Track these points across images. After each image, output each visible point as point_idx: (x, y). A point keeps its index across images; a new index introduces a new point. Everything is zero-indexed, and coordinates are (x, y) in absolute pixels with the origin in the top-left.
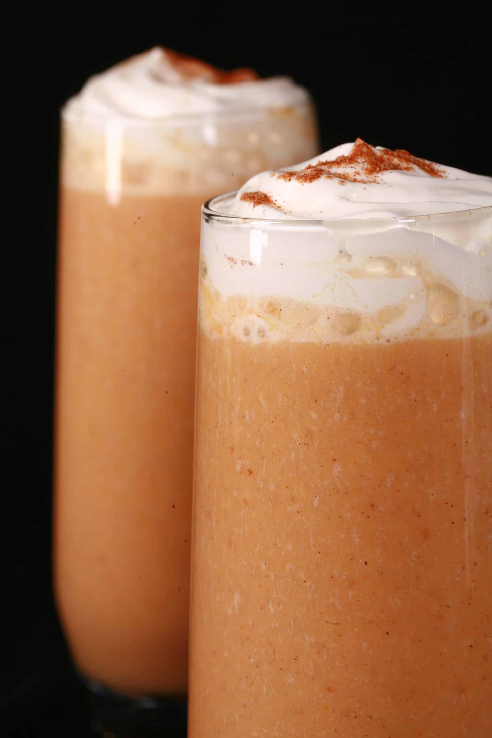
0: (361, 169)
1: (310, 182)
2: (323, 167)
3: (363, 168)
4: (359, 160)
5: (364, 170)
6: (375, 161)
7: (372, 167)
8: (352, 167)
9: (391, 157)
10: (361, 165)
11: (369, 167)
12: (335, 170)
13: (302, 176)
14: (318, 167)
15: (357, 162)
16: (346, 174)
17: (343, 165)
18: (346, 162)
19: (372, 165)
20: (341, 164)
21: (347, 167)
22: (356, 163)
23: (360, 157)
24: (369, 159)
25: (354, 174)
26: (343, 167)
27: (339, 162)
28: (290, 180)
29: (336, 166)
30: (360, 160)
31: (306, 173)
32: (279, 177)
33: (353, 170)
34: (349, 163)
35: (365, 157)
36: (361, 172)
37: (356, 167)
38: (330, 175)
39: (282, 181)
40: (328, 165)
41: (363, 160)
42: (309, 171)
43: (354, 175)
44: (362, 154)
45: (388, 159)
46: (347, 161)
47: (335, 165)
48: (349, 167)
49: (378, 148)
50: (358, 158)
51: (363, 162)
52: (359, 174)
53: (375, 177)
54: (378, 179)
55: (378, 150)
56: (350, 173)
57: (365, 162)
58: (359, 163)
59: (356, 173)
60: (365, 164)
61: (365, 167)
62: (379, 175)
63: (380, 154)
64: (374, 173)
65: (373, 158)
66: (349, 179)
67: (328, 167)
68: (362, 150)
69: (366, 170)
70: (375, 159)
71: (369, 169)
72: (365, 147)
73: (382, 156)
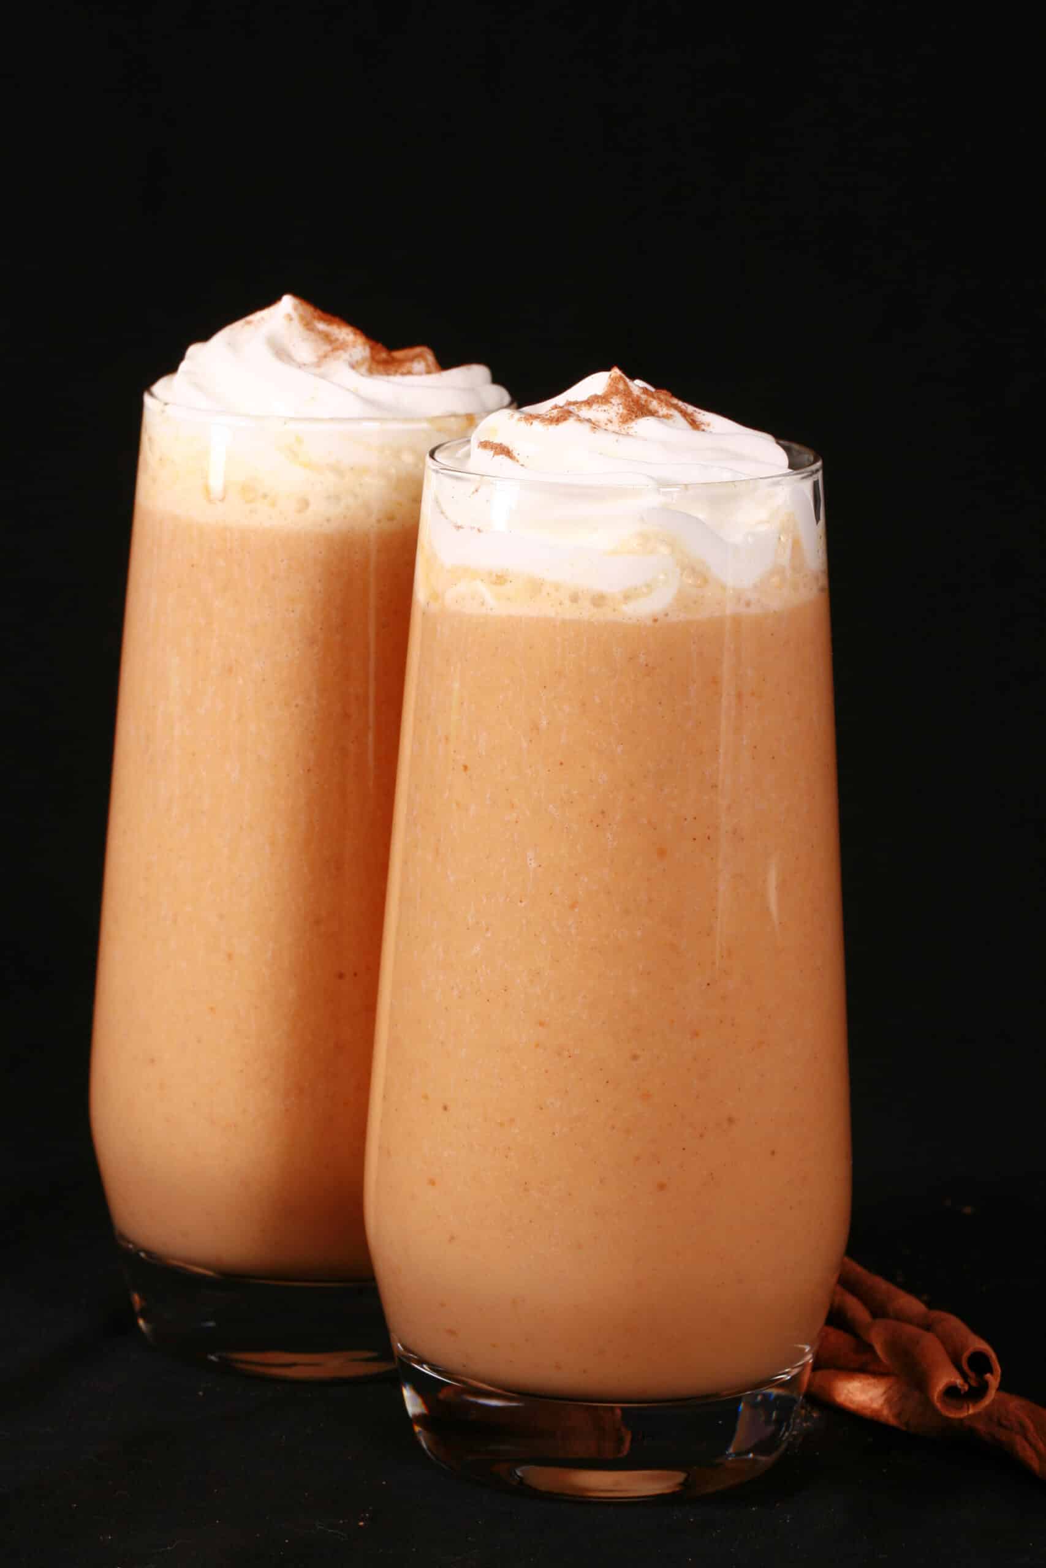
0: (615, 414)
1: (557, 425)
2: (571, 408)
3: (617, 413)
4: (613, 401)
5: (618, 415)
6: (631, 404)
7: (627, 413)
8: (605, 411)
9: (651, 399)
10: (615, 408)
11: (624, 412)
12: (585, 412)
13: (548, 419)
14: (566, 408)
15: (611, 403)
16: (598, 419)
17: (595, 407)
18: (598, 402)
19: (627, 410)
20: (592, 405)
21: (600, 409)
22: (609, 404)
23: (615, 397)
24: (626, 400)
25: (606, 420)
26: (595, 410)
27: (589, 403)
28: (532, 424)
29: (587, 407)
30: (616, 400)
31: (552, 415)
32: (519, 420)
33: (606, 415)
34: (602, 403)
35: (620, 396)
36: (614, 419)
37: (609, 411)
38: (579, 419)
39: (523, 424)
40: (578, 405)
42: (555, 412)
43: (607, 423)
44: (617, 392)
45: (646, 401)
46: (600, 401)
47: (584, 407)
48: (601, 411)
49: (639, 383)
50: (612, 398)
51: (618, 404)
52: (612, 422)
53: (628, 428)
54: (631, 431)
55: (638, 385)
56: (602, 419)
57: (621, 404)
58: (613, 405)
60: (621, 406)
61: (620, 411)
62: (633, 424)
63: (638, 393)
64: (629, 422)
65: (630, 399)
66: (600, 425)
67: (578, 408)
68: (618, 386)
69: (621, 417)
70: (632, 401)
71: (624, 415)
72: (621, 382)
73: (639, 397)
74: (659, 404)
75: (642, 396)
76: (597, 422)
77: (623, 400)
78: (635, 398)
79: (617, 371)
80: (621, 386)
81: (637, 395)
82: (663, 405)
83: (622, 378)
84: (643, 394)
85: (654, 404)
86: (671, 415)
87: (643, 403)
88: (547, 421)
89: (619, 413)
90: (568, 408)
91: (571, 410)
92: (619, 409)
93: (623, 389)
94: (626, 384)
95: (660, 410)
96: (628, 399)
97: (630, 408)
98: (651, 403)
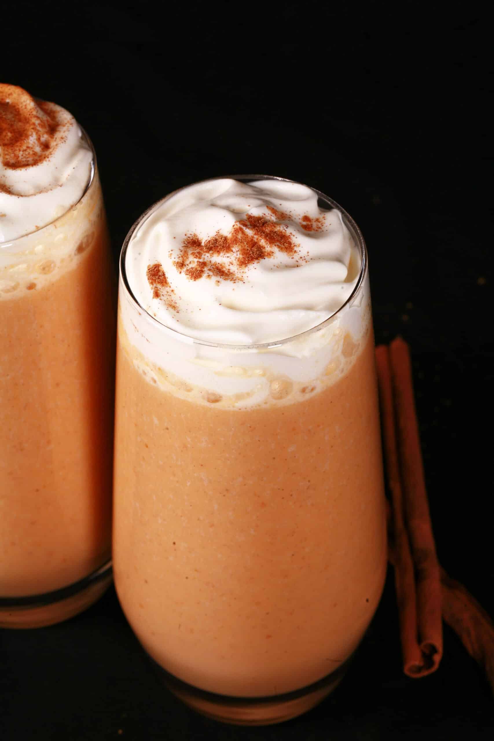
0: (234, 258)
1: (195, 280)
3: (236, 258)
4: (234, 249)
5: (237, 260)
6: (246, 246)
7: (243, 257)
8: (228, 257)
9: (260, 238)
10: (235, 254)
11: (241, 256)
15: (232, 251)
16: (223, 263)
19: (243, 255)
20: (220, 253)
21: (225, 256)
23: (235, 246)
24: (242, 247)
25: (229, 264)
26: (221, 256)
28: (181, 271)
33: (229, 260)
35: (239, 245)
36: (235, 262)
37: (231, 257)
41: (237, 249)
46: (225, 251)
47: (216, 253)
48: (226, 257)
52: (232, 264)
56: (226, 263)
57: (238, 251)
59: (231, 263)
60: (238, 253)
61: (238, 257)
62: (246, 270)
63: (252, 235)
64: (244, 266)
65: (245, 243)
66: (224, 269)
67: (211, 255)
68: (237, 236)
69: (238, 260)
70: (247, 244)
71: (241, 259)
72: (240, 232)
73: (253, 237)
74: (265, 242)
75: (255, 236)
76: (223, 265)
77: (240, 247)
78: (249, 239)
79: (238, 223)
80: (240, 236)
81: (251, 236)
82: (268, 243)
83: (241, 229)
84: (255, 234)
85: (263, 242)
86: (273, 252)
87: (256, 240)
88: (189, 273)
89: (237, 258)
90: (204, 258)
91: (205, 260)
92: (237, 255)
93: (241, 237)
94: (243, 233)
95: (266, 246)
96: (244, 244)
97: (244, 252)
98: (260, 241)
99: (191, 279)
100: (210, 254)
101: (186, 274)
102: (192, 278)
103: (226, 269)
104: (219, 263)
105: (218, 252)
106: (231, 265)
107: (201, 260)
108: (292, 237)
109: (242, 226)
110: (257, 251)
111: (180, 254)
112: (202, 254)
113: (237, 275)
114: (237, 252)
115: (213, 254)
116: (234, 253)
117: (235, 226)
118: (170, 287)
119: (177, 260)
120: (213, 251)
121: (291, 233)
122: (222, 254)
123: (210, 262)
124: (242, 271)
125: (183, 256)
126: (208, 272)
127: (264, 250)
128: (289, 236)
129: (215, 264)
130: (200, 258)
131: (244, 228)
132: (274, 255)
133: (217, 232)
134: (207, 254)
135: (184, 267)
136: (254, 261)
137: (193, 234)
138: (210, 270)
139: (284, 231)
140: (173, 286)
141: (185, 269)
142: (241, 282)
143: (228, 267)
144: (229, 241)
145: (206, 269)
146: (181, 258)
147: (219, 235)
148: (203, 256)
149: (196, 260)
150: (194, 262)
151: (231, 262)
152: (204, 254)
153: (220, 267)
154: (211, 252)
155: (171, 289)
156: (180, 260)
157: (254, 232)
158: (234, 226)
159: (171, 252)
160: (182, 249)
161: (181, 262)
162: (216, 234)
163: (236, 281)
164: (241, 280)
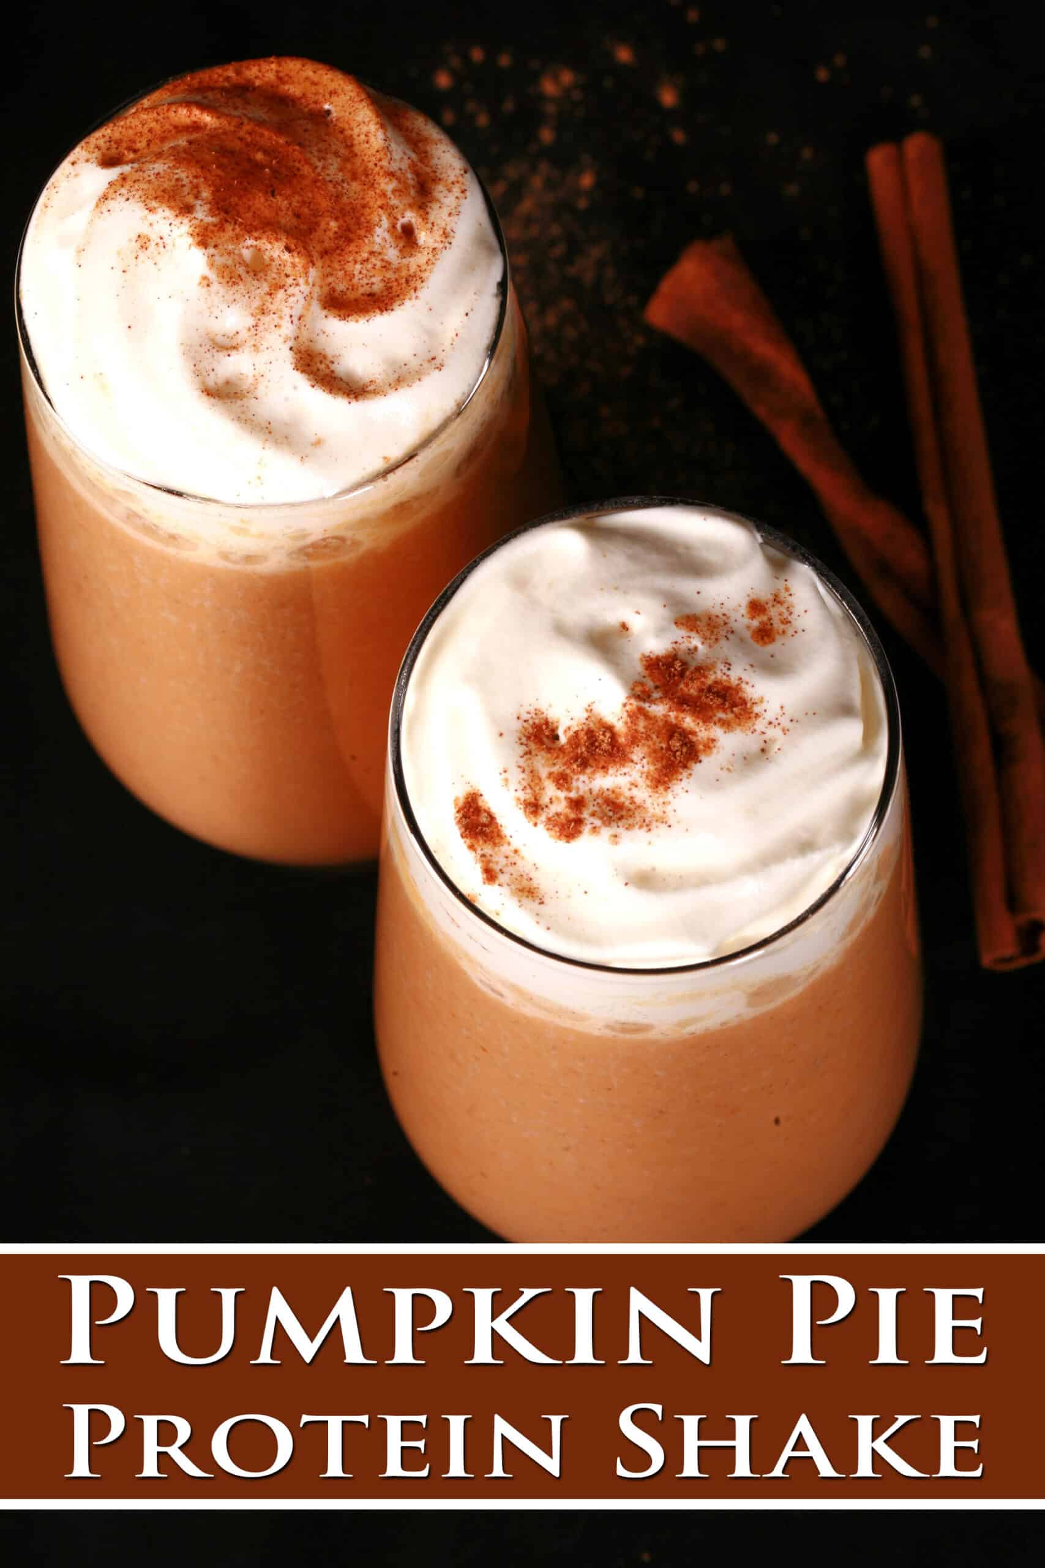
0: (639, 774)
3: (642, 773)
4: (635, 758)
5: (644, 776)
8: (625, 774)
10: (639, 767)
11: (652, 768)
15: (632, 761)
19: (655, 764)
20: (608, 769)
21: (619, 772)
23: (635, 749)
24: (649, 746)
25: (628, 786)
26: (611, 775)
33: (628, 779)
34: (618, 767)
35: (643, 744)
36: (641, 782)
37: (631, 773)
41: (641, 756)
43: (630, 789)
47: (599, 771)
48: (621, 775)
52: (636, 786)
56: (623, 787)
57: (644, 758)
59: (632, 784)
60: (645, 761)
61: (646, 769)
62: (669, 796)
63: (664, 712)
64: (661, 788)
65: (654, 737)
66: (622, 799)
67: (589, 778)
68: (637, 727)
69: (647, 777)
70: (658, 737)
71: (652, 773)
72: (642, 717)
73: (666, 716)
74: (694, 721)
75: (671, 714)
76: (617, 790)
77: (646, 749)
78: (661, 724)
79: (633, 701)
80: (641, 725)
81: (663, 715)
82: (701, 724)
83: (640, 710)
84: (670, 710)
85: (689, 722)
86: (713, 740)
87: (674, 721)
88: (554, 826)
89: (644, 773)
90: (578, 789)
91: (581, 793)
92: (643, 767)
93: (644, 728)
94: (647, 716)
95: (697, 730)
96: (652, 739)
97: (656, 755)
98: (684, 721)
99: (560, 840)
100: (588, 774)
101: (548, 829)
102: (561, 837)
103: (626, 798)
104: (608, 789)
105: (603, 768)
106: (633, 787)
107: (573, 795)
108: (743, 686)
109: (641, 704)
110: (682, 746)
111: (523, 779)
112: (572, 779)
113: (651, 811)
114: (641, 760)
115: (594, 772)
116: (636, 764)
117: (628, 708)
118: (509, 844)
119: (522, 795)
120: (592, 766)
121: (740, 679)
122: (611, 771)
123: (591, 791)
124: (661, 800)
125: (532, 784)
126: (592, 819)
127: (694, 739)
128: (738, 685)
129: (601, 792)
130: (569, 790)
131: (646, 705)
132: (718, 744)
133: (587, 711)
134: (582, 778)
135: (540, 812)
136: (681, 773)
137: (532, 709)
138: (593, 815)
139: (725, 678)
140: (516, 843)
141: (543, 817)
142: (664, 827)
143: (628, 794)
144: (622, 740)
145: (585, 815)
146: (529, 791)
147: (593, 719)
148: (574, 784)
149: (562, 795)
150: (558, 798)
151: (632, 782)
152: (575, 777)
153: (612, 796)
154: (589, 770)
155: (512, 848)
156: (528, 796)
157: (667, 707)
158: (625, 705)
159: (504, 775)
160: (522, 762)
161: (533, 800)
162: (586, 715)
163: (654, 824)
164: (662, 820)
